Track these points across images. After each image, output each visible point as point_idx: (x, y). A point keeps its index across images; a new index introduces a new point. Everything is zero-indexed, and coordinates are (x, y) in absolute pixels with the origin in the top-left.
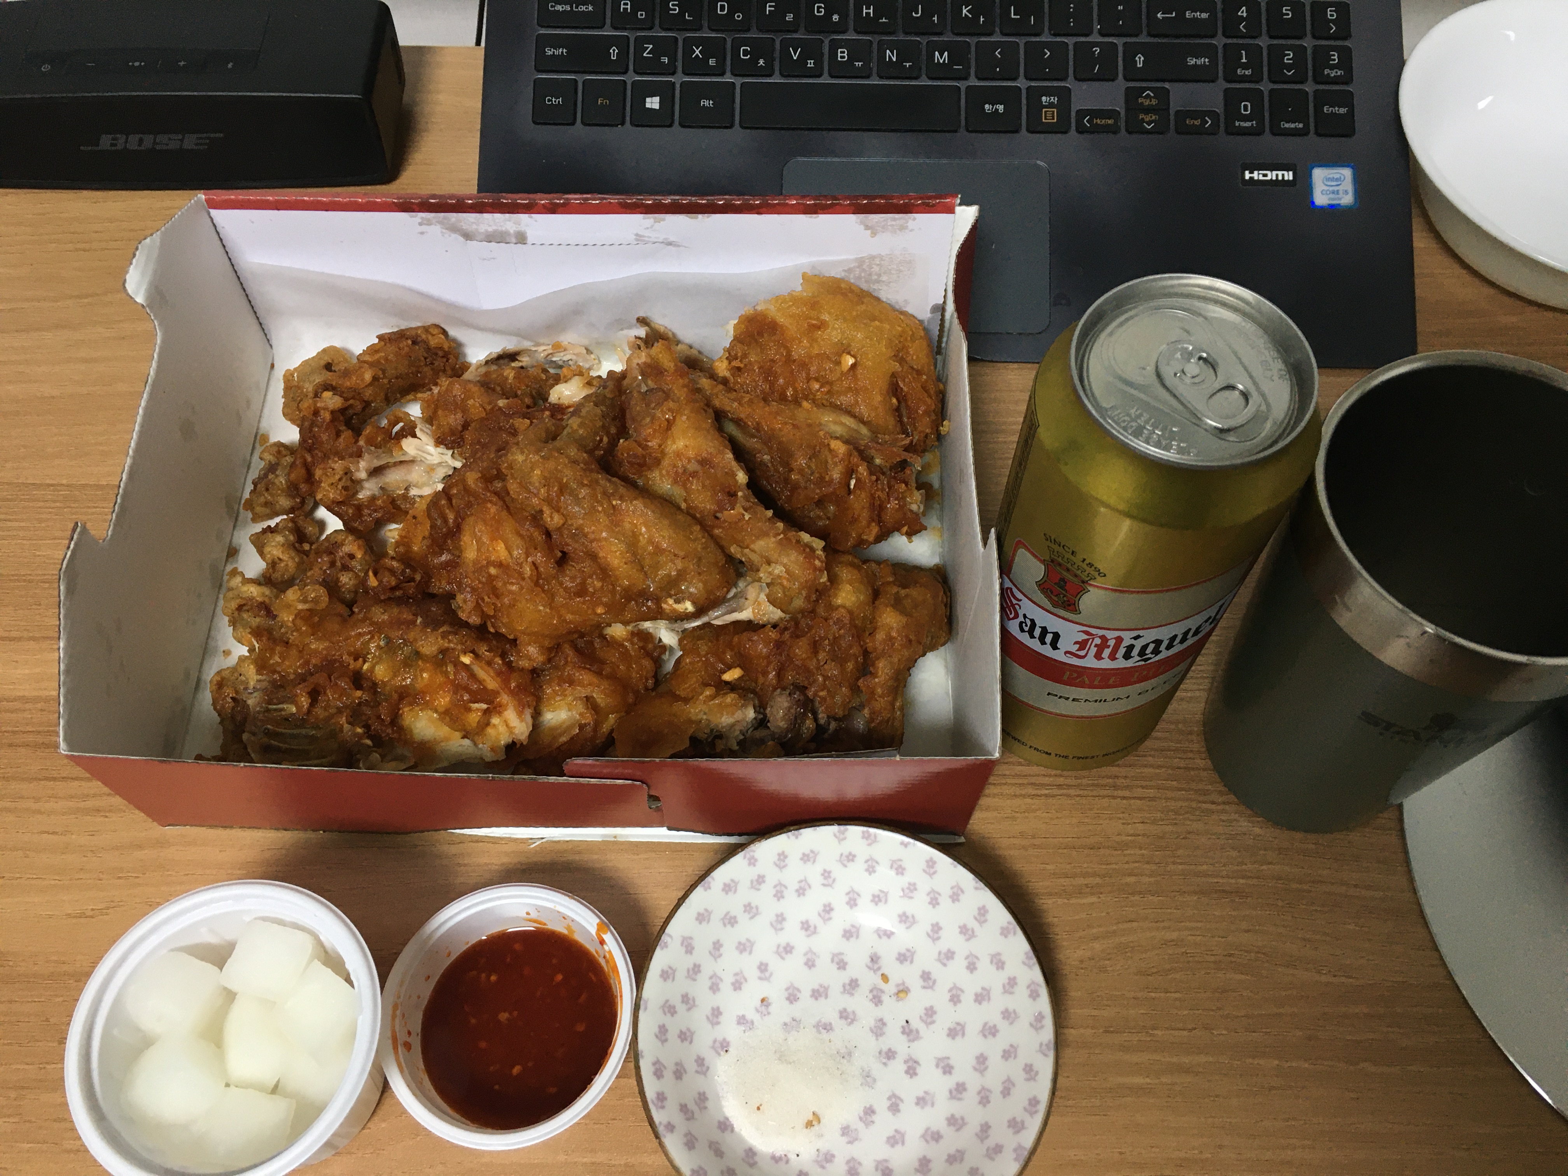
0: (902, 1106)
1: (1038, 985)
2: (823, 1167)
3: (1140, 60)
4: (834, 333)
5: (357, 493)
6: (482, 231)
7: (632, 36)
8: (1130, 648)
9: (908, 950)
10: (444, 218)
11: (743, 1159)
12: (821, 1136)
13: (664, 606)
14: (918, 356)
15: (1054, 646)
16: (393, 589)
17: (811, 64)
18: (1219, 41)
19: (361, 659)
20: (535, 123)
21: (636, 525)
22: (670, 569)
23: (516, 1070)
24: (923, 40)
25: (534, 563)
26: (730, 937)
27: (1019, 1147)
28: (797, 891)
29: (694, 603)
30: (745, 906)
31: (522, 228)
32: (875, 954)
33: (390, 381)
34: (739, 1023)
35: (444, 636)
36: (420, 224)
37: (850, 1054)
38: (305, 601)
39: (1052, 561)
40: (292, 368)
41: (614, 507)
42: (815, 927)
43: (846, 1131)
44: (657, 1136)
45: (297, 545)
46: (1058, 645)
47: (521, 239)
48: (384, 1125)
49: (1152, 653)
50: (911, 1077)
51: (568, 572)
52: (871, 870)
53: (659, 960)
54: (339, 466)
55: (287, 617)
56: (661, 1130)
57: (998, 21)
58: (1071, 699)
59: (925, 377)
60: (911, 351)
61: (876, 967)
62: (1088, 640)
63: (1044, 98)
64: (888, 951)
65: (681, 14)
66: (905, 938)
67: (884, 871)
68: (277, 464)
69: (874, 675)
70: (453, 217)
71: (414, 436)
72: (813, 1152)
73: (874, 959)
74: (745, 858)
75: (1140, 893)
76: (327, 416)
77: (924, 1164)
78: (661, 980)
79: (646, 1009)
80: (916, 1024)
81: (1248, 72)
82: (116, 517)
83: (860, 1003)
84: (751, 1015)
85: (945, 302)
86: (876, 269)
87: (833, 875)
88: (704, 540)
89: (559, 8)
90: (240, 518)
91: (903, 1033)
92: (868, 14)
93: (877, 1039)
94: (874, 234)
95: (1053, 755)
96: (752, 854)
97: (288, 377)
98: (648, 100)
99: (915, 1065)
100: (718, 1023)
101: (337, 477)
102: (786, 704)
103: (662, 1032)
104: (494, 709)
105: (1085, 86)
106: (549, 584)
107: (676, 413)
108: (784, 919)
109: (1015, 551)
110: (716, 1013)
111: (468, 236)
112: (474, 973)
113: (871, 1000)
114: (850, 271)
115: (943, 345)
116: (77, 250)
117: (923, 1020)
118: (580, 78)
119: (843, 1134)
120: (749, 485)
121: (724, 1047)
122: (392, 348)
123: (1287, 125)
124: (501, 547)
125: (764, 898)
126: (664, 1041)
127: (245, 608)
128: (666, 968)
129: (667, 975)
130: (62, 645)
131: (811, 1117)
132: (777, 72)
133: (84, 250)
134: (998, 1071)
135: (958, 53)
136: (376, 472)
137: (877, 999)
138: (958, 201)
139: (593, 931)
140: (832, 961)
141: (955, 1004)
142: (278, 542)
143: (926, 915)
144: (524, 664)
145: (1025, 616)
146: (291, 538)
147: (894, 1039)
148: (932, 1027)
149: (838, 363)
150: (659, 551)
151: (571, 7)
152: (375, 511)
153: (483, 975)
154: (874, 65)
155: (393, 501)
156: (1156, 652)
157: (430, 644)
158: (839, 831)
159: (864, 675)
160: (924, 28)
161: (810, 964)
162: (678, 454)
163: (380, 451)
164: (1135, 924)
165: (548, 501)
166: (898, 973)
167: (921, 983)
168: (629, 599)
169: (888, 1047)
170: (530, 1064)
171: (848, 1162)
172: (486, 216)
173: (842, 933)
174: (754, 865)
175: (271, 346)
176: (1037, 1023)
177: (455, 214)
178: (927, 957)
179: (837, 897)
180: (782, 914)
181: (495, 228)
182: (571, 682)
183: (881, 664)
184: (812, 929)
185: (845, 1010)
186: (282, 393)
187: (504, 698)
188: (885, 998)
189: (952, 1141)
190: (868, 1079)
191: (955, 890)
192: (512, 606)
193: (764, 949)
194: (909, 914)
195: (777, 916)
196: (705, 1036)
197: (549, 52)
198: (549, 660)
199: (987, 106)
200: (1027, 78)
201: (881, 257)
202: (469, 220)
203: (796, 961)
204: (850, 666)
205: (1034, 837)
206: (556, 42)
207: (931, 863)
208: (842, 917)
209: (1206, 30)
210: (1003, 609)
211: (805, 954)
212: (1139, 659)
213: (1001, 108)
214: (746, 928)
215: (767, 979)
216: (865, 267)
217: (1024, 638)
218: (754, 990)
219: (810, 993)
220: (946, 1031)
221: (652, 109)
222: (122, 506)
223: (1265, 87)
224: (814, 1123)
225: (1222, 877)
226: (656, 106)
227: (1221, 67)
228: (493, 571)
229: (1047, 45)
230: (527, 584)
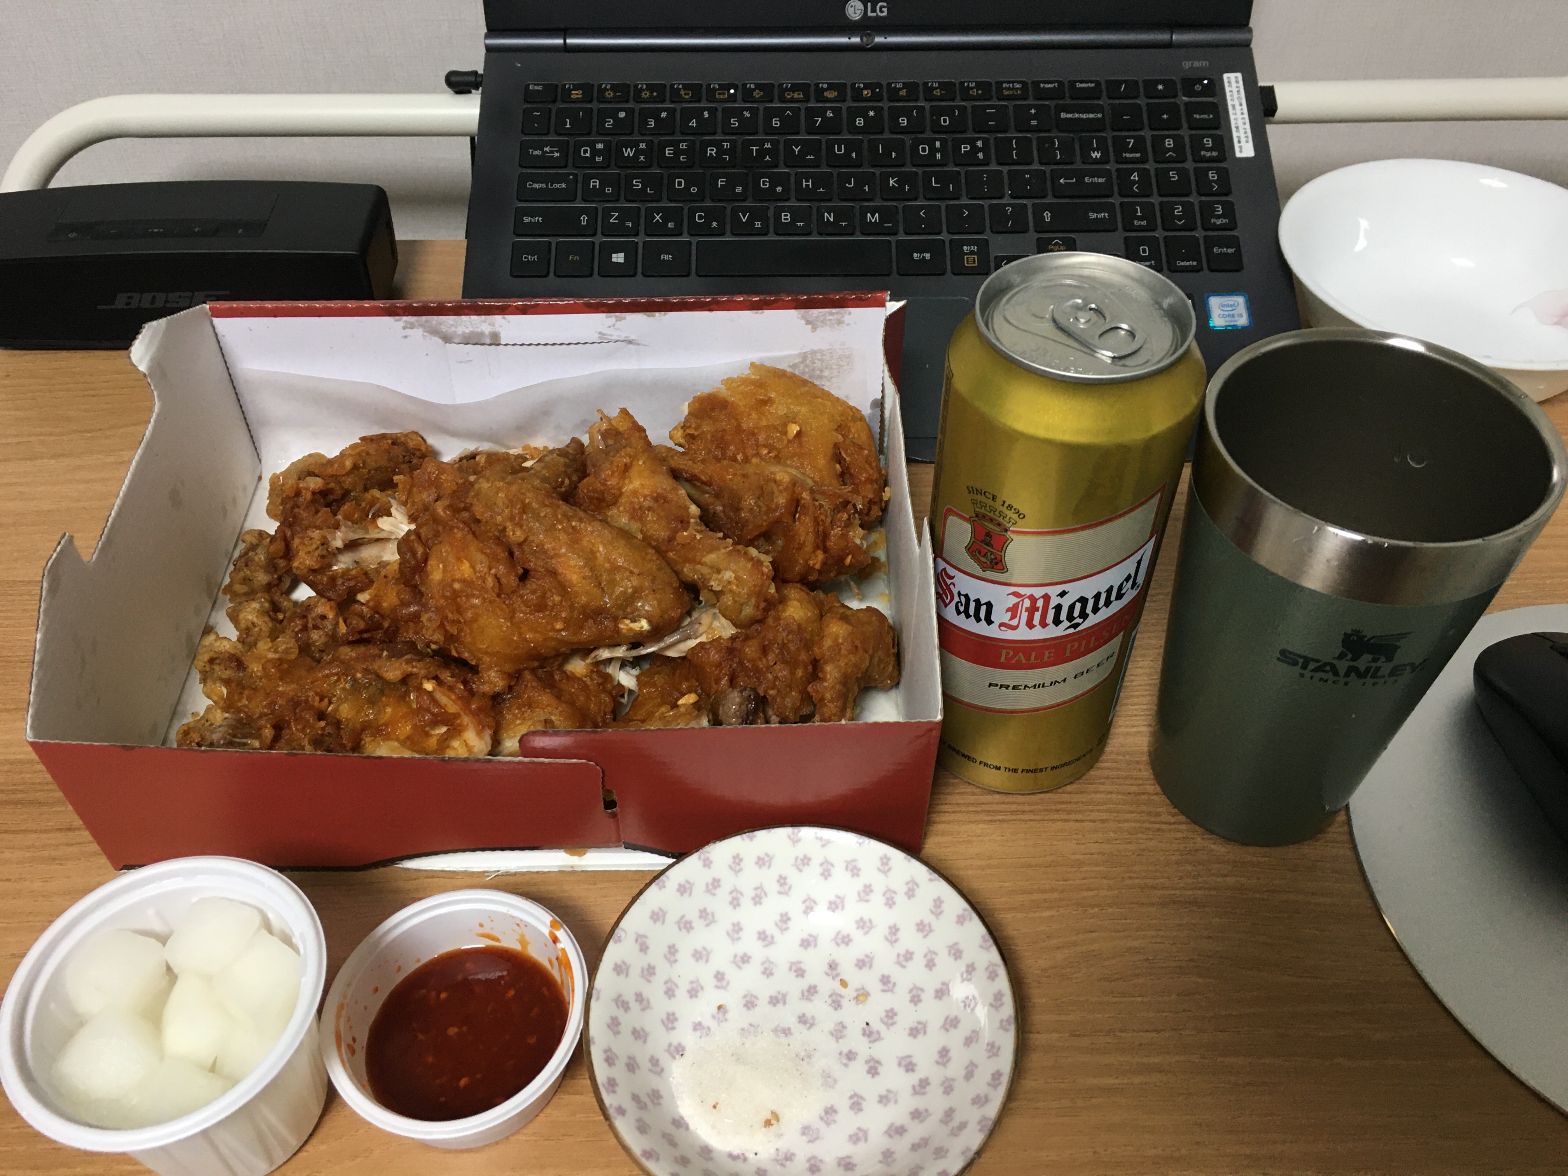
0: (864, 1105)
1: (996, 965)
2: (783, 1165)
3: (1047, 216)
4: (780, 409)
5: (331, 566)
6: (460, 333)
7: (600, 206)
8: (1058, 608)
9: (867, 956)
10: (427, 321)
11: (699, 1154)
12: (780, 1136)
13: (622, 626)
14: (859, 435)
15: (989, 622)
16: (361, 632)
17: (758, 224)
18: (1116, 200)
19: (326, 700)
20: (512, 275)
21: (594, 544)
22: (626, 585)
23: (463, 1082)
24: (857, 205)
25: (496, 576)
26: (687, 944)
27: (984, 1118)
28: (753, 899)
29: (649, 622)
30: (701, 911)
31: (497, 329)
32: (834, 961)
33: (369, 472)
34: (695, 1029)
35: (408, 662)
36: (404, 328)
37: (809, 1057)
38: (276, 651)
39: (977, 516)
40: (278, 472)
41: (573, 528)
42: (772, 937)
43: (806, 1130)
44: (607, 1117)
45: (271, 613)
46: (993, 619)
47: (495, 340)
48: (323, 1147)
49: (1080, 617)
50: (873, 1077)
51: (528, 586)
52: (826, 874)
53: (612, 954)
54: (316, 534)
55: (256, 668)
56: (612, 1112)
57: (921, 191)
58: (1011, 687)
59: (866, 452)
60: (853, 430)
61: (835, 973)
62: (1018, 603)
63: (965, 248)
64: (846, 957)
65: (644, 188)
66: (862, 945)
67: (839, 873)
68: (258, 545)
69: (823, 680)
70: (435, 320)
71: (390, 515)
72: (772, 1151)
73: (833, 966)
74: (700, 858)
75: (1099, 905)
76: (309, 496)
77: (888, 1156)
78: (615, 974)
79: (598, 998)
80: (876, 1025)
81: (1144, 223)
82: (102, 545)
83: (819, 1008)
84: (708, 1021)
85: (883, 397)
86: (818, 364)
87: (789, 881)
88: (658, 562)
89: (536, 186)
90: (218, 602)
91: (864, 1034)
92: (807, 186)
93: (837, 1042)
94: (814, 328)
95: (1002, 769)
96: (707, 855)
97: (274, 480)
98: (614, 255)
99: (877, 1065)
100: (673, 1028)
101: (314, 546)
102: (737, 700)
103: (614, 1025)
104: (455, 730)
105: (1000, 237)
106: (510, 599)
107: (634, 458)
108: (741, 929)
109: (945, 519)
110: (670, 1021)
111: (447, 339)
112: (423, 991)
113: (830, 1005)
114: (795, 366)
115: (885, 445)
116: (84, 396)
117: (884, 1023)
118: (554, 240)
119: (803, 1134)
120: (701, 518)
121: (678, 1051)
122: (372, 449)
123: (1182, 264)
124: (466, 567)
125: (719, 904)
126: (617, 1033)
127: (218, 661)
128: (619, 963)
129: (620, 969)
130: (39, 636)
131: (769, 1116)
132: (728, 232)
133: (93, 396)
134: (959, 1057)
135: (887, 215)
136: (352, 546)
137: (836, 1003)
138: (888, 298)
139: (546, 931)
140: (790, 969)
141: (916, 1004)
142: (255, 608)
143: (883, 917)
144: (486, 688)
145: (959, 594)
146: (267, 605)
147: (855, 1041)
148: (893, 1028)
149: (785, 433)
150: (615, 568)
151: (547, 185)
152: (349, 580)
153: (433, 994)
154: (814, 226)
155: (366, 574)
156: (1084, 615)
157: (393, 671)
158: (793, 833)
159: (814, 680)
160: (856, 196)
161: (768, 972)
162: (635, 493)
163: (356, 526)
164: (1094, 934)
165: (512, 518)
166: (856, 978)
167: (880, 986)
168: (587, 617)
169: (848, 1049)
170: (478, 1076)
171: (809, 1160)
172: (464, 318)
173: (799, 942)
174: (709, 867)
175: (260, 461)
176: (996, 1002)
177: (435, 317)
178: (885, 962)
179: (793, 905)
180: (739, 924)
181: (471, 329)
182: (530, 705)
183: (828, 668)
184: (769, 939)
185: (804, 1015)
186: (267, 495)
187: (466, 720)
188: (844, 1002)
189: (916, 1132)
190: (829, 1080)
191: (910, 885)
192: (475, 620)
193: (721, 959)
194: (866, 918)
195: (734, 925)
196: (659, 1041)
197: (527, 220)
198: (510, 688)
199: (915, 255)
200: (949, 233)
201: (821, 352)
202: (448, 322)
203: (753, 970)
204: (800, 673)
205: (990, 858)
206: (532, 213)
207: (885, 861)
208: (801, 926)
209: (1104, 192)
210: (938, 596)
211: (763, 963)
212: (1068, 624)
213: (927, 256)
214: (701, 937)
215: (724, 988)
216: (808, 362)
217: (961, 621)
218: (711, 998)
219: (768, 1000)
220: (907, 1031)
221: (617, 263)
222: (108, 538)
223: (1159, 234)
224: (773, 1122)
225: (1180, 889)
226: (622, 260)
227: (1119, 219)
228: (457, 586)
229: (966, 206)
230: (492, 596)
